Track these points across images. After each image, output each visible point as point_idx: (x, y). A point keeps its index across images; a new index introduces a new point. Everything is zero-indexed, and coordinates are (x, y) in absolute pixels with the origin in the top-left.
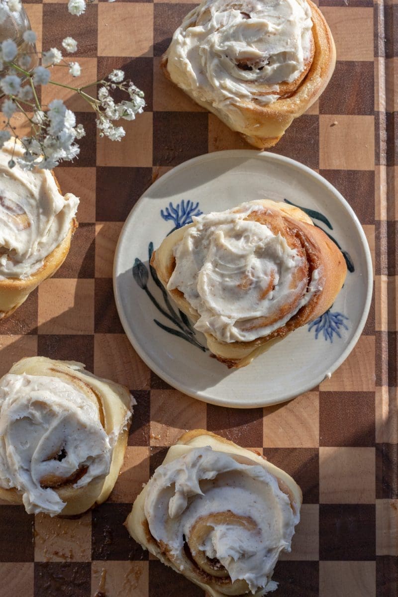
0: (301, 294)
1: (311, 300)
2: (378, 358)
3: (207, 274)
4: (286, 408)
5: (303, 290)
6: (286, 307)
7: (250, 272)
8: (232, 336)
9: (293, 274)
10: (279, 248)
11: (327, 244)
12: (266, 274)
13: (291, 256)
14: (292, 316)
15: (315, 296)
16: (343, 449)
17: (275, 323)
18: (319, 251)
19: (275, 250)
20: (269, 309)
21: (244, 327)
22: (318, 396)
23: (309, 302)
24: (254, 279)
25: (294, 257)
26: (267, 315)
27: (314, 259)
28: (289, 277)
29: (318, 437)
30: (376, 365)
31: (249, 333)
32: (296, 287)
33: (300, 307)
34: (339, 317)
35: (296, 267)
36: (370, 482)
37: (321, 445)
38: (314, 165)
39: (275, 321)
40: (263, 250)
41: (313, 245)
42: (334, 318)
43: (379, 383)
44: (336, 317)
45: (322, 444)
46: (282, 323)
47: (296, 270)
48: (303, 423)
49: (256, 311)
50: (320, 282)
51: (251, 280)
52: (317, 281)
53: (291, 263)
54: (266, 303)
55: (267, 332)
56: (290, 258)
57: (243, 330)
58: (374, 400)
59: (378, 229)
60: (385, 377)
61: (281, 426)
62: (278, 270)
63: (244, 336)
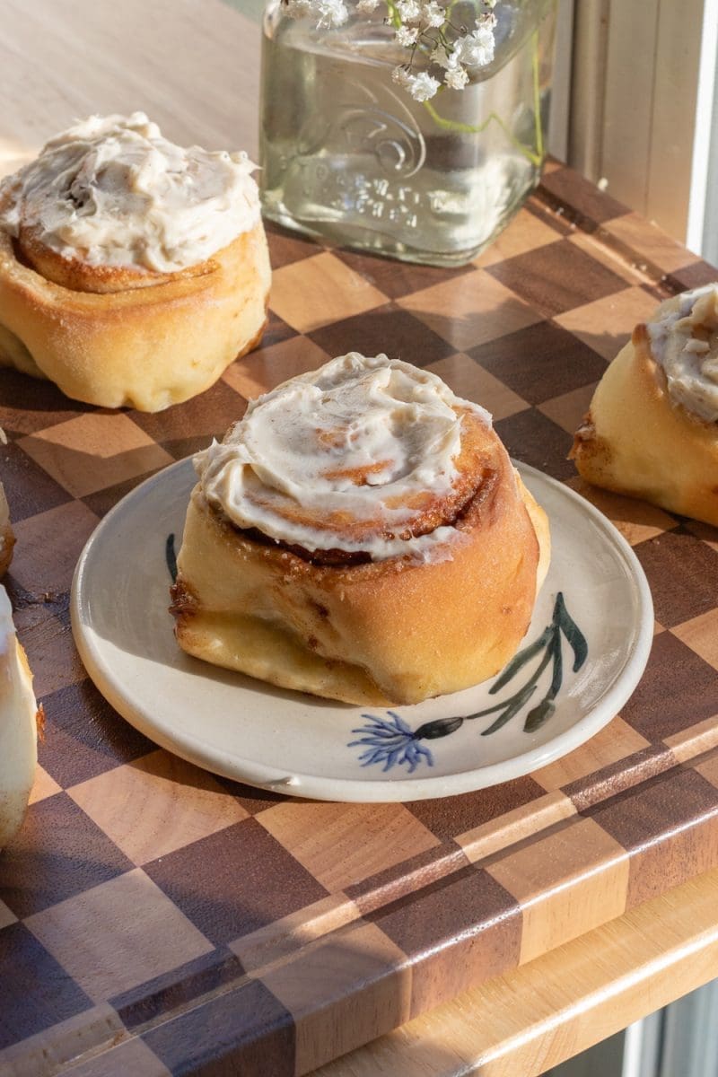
0: (388, 527)
1: (394, 560)
2: (405, 868)
3: (300, 395)
4: (174, 788)
5: (399, 524)
6: (344, 517)
7: (358, 429)
8: (222, 486)
9: (412, 491)
10: (436, 441)
11: (521, 562)
12: (374, 454)
13: (440, 468)
14: (338, 547)
15: (406, 558)
16: (167, 904)
17: (300, 525)
18: (491, 523)
19: (428, 437)
20: (320, 498)
21: (254, 494)
22: (241, 819)
23: (386, 559)
24: (350, 444)
25: (443, 473)
26: (304, 504)
27: (469, 518)
28: (402, 488)
29: (157, 856)
30: (386, 871)
31: (250, 506)
32: (394, 507)
33: (365, 548)
34: (422, 757)
35: (429, 488)
36: (135, 975)
37: (144, 868)
38: (666, 613)
39: (305, 523)
40: (412, 425)
41: (492, 505)
42: (414, 751)
43: (353, 892)
44: (418, 752)
45: (150, 869)
46: (311, 539)
47: (424, 490)
48: (166, 824)
49: (296, 483)
50: (440, 549)
51: (345, 441)
52: (434, 542)
53: (427, 475)
54: (324, 488)
55: (276, 527)
56: (435, 470)
57: (247, 496)
58: (310, 902)
59: (648, 753)
60: (374, 896)
61: (131, 795)
62: (399, 472)
63: (237, 503)
